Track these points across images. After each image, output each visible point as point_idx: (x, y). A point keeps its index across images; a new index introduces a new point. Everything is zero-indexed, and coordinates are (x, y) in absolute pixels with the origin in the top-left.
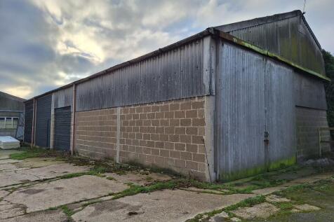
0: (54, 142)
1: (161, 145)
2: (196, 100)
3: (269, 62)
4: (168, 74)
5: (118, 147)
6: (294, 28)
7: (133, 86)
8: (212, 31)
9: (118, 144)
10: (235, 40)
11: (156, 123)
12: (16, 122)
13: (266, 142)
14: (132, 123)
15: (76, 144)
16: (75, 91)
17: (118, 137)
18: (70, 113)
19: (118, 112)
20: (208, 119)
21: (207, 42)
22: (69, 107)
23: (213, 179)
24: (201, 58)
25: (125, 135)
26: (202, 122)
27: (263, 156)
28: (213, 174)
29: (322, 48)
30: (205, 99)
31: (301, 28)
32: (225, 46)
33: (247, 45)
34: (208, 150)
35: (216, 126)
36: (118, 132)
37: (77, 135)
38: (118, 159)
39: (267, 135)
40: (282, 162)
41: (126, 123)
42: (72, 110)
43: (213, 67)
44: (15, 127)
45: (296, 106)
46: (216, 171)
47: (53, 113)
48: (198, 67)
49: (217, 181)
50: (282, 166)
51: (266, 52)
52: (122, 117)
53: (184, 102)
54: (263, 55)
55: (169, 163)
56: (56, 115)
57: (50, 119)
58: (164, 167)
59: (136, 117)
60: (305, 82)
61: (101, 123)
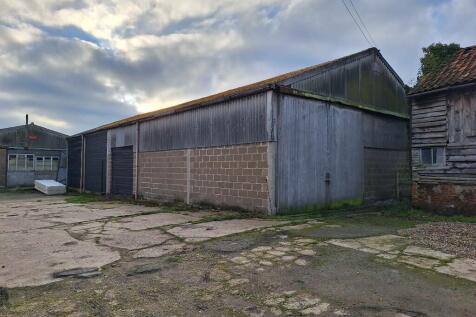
0: (112, 186)
1: (231, 186)
2: (261, 145)
3: (332, 107)
4: (237, 119)
5: (188, 189)
6: (366, 68)
7: (204, 129)
8: (273, 87)
9: (188, 186)
10: (294, 92)
11: (225, 165)
12: (56, 163)
13: (328, 182)
14: (202, 165)
15: (140, 187)
16: (139, 130)
17: (188, 179)
18: (132, 153)
19: (188, 153)
20: (270, 161)
21: (270, 95)
22: (131, 147)
23: (274, 212)
24: (265, 109)
25: (196, 177)
26: (265, 165)
27: (323, 195)
28: (274, 208)
29: (405, 83)
30: (268, 145)
31: (376, 67)
32: (286, 98)
33: (307, 95)
34: (270, 188)
35: (276, 169)
36: (189, 174)
37: (141, 178)
38: (188, 201)
39: (328, 176)
40: (346, 202)
41: (196, 165)
42: (135, 150)
43: (275, 117)
44: (56, 168)
45: (365, 148)
46: (276, 206)
47: (109, 152)
48: (262, 117)
49: (277, 214)
50: (346, 205)
51: (328, 99)
52: (192, 159)
53: (251, 146)
54: (326, 102)
55: (238, 201)
56: (113, 155)
57: (106, 160)
58: (233, 205)
59: (206, 159)
60: (378, 122)
61: (170, 165)
